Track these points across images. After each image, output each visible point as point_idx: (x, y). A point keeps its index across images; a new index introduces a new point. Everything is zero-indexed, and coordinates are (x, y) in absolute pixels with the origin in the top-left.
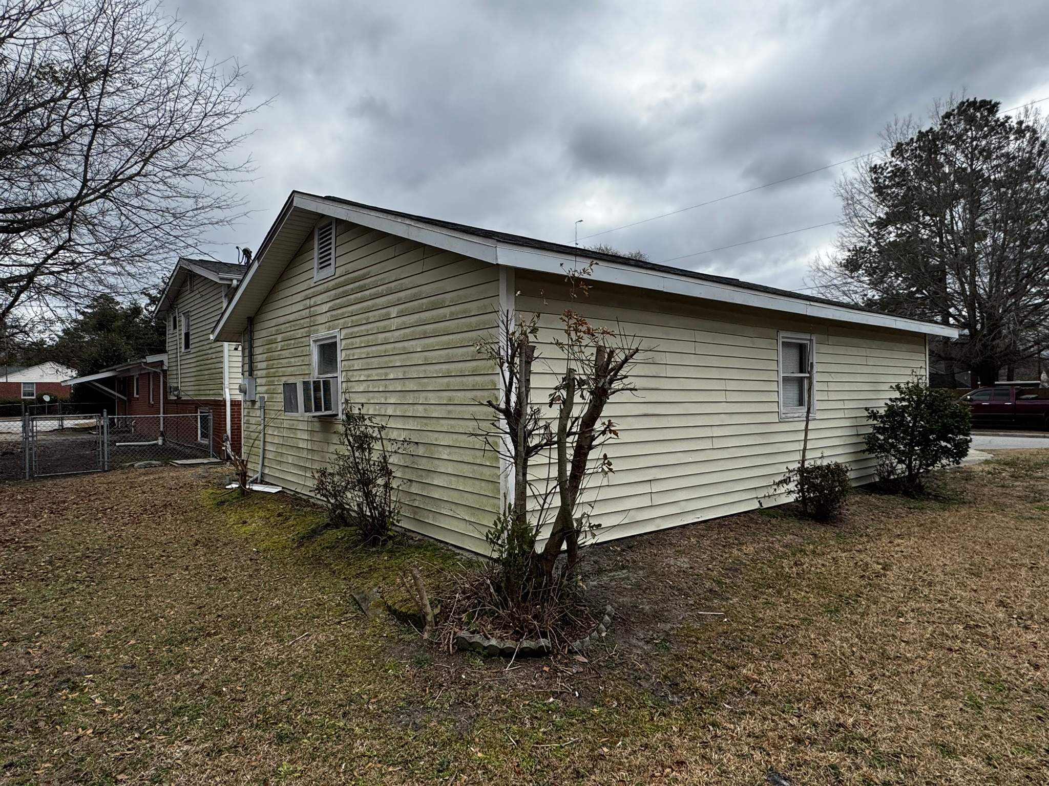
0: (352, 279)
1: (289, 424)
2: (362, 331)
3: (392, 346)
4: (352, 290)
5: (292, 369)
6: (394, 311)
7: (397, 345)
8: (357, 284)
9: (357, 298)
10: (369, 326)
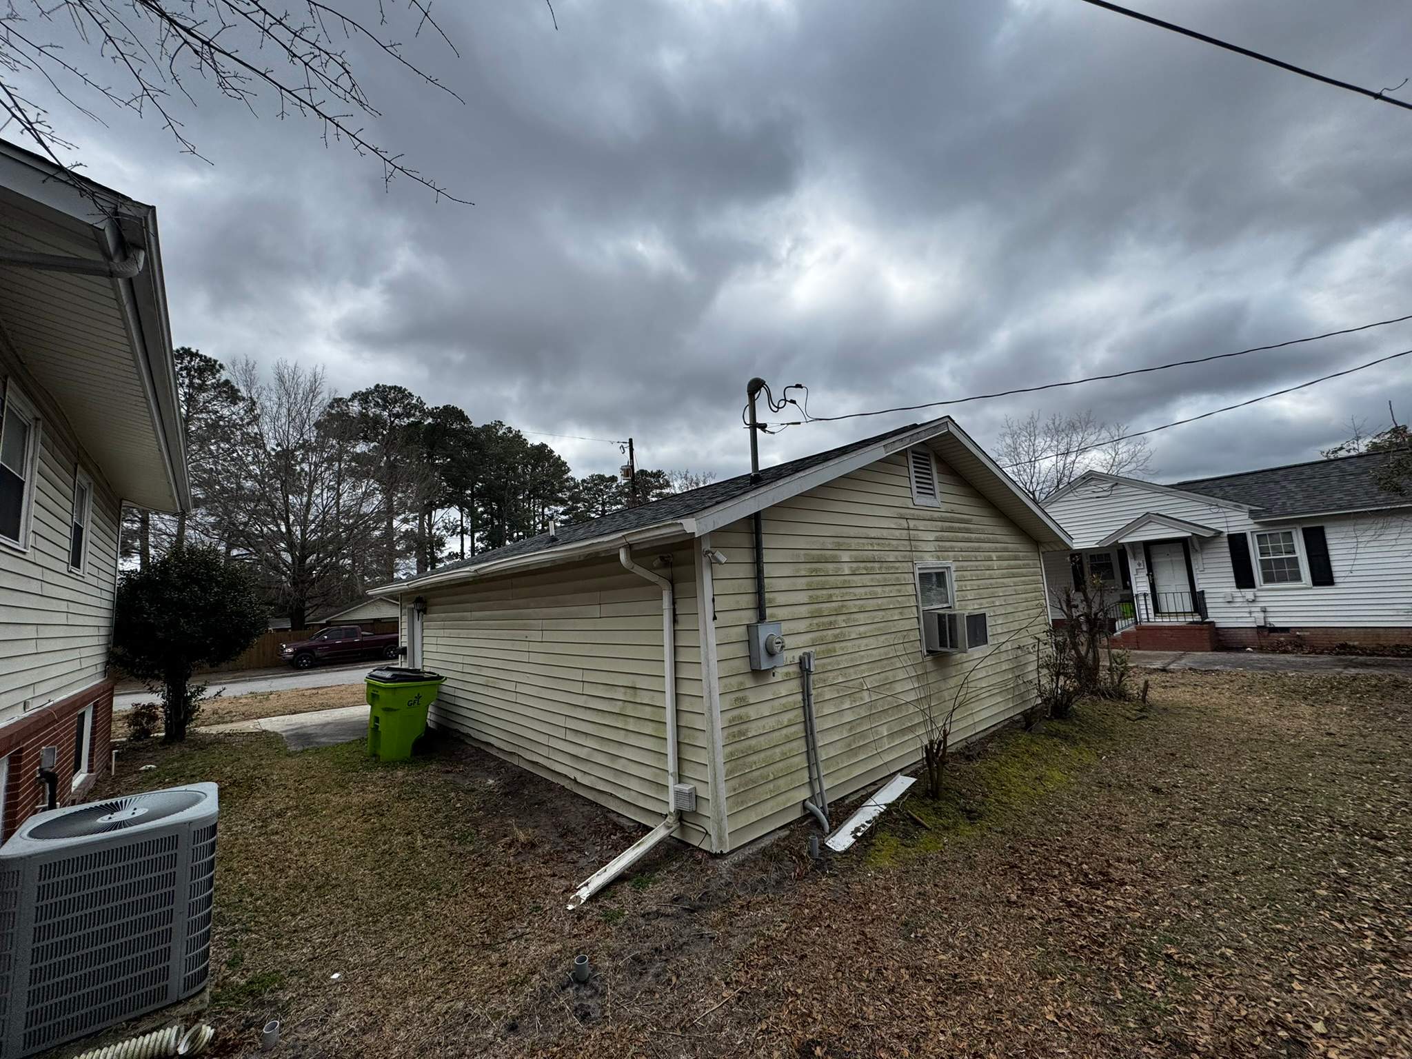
0: (958, 519)
1: (880, 680)
2: (972, 566)
3: (995, 580)
4: (959, 528)
5: (880, 601)
6: (994, 556)
7: (998, 580)
8: (962, 525)
9: (963, 537)
10: (977, 563)
